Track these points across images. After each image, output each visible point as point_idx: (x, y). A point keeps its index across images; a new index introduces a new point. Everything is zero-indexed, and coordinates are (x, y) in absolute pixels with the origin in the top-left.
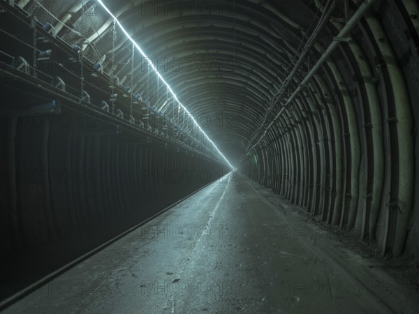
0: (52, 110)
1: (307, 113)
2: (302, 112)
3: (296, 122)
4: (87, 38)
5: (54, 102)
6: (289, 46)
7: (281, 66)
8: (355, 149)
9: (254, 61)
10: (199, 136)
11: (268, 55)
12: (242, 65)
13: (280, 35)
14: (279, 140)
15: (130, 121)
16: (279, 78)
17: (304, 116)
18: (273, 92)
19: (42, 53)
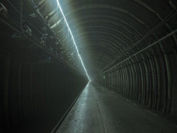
0: (49, 62)
1: (139, 59)
2: (137, 59)
4: (51, 26)
5: (50, 58)
6: (137, 31)
7: (129, 39)
11: (123, 34)
12: (109, 38)
13: (133, 27)
16: (126, 44)
17: (138, 61)
18: (122, 50)
19: (43, 35)
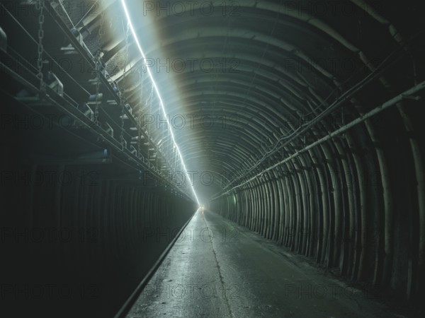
0: (104, 160)
1: (317, 159)
3: (302, 168)
4: (112, 76)
5: (106, 151)
6: (313, 94)
7: (295, 111)
8: (389, 204)
9: (264, 105)
11: (282, 100)
12: (248, 108)
13: (305, 82)
16: (289, 123)
17: (314, 162)
18: (278, 136)
19: (92, 96)
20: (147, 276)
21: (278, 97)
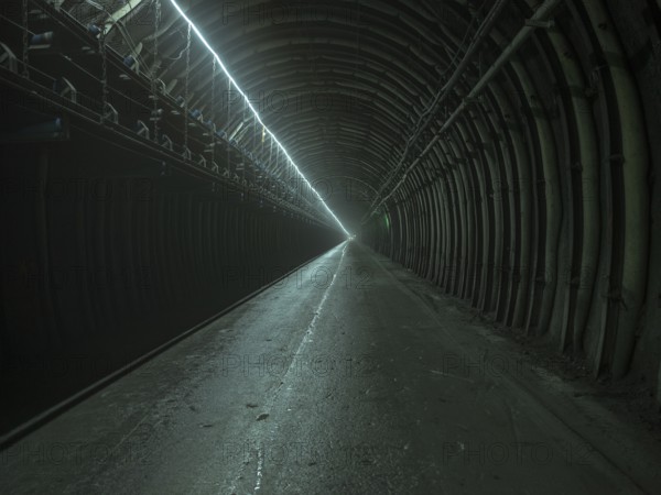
0: (56, 134)
1: (474, 146)
2: (467, 144)
3: (455, 160)
4: (112, 14)
5: (58, 121)
7: (434, 67)
9: (389, 58)
10: (295, 181)
11: (412, 49)
12: (369, 65)
14: (428, 190)
15: (184, 155)
16: (429, 88)
17: (470, 150)
18: (420, 110)
19: (36, 37)
20: (144, 357)
21: (405, 44)
